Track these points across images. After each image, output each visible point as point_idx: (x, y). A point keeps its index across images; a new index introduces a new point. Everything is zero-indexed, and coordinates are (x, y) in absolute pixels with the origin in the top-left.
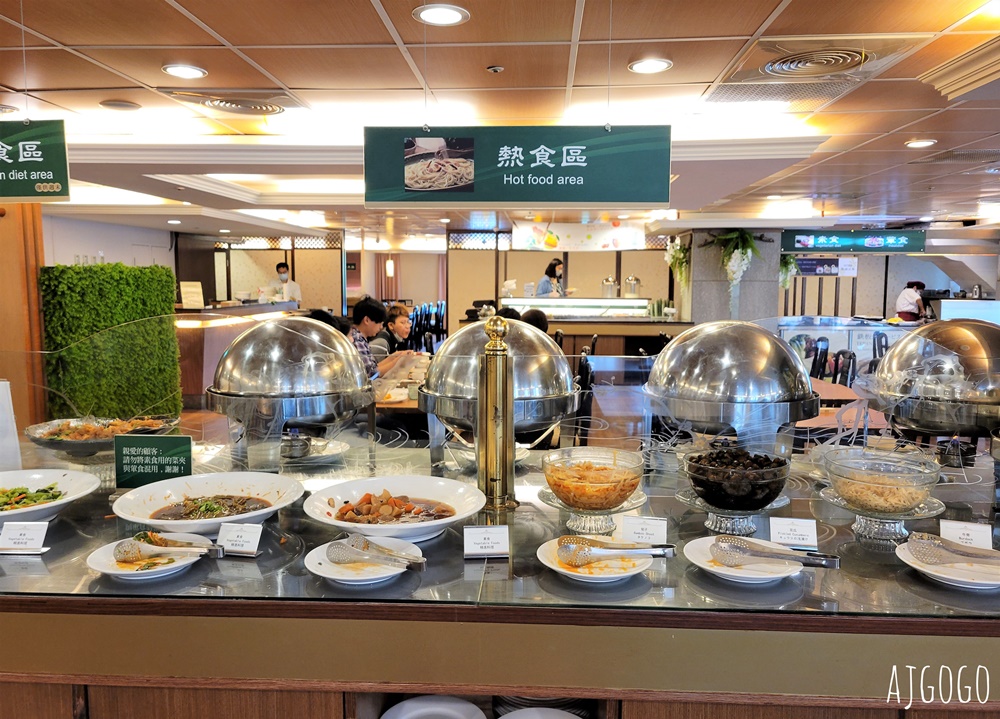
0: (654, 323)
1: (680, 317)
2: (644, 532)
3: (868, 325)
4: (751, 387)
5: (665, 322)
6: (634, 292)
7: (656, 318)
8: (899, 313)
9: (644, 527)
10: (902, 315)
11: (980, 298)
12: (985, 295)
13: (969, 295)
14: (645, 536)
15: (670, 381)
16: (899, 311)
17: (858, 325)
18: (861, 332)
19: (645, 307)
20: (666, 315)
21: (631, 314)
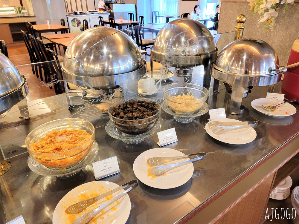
0: (18, 17)
1: (29, 14)
2: (107, 168)
3: (94, 14)
4: (120, 62)
5: (24, 17)
6: (7, 4)
7: (19, 15)
8: (99, 9)
9: (106, 165)
10: (101, 9)
11: (121, 3)
12: (122, 2)
13: (118, 2)
14: (107, 170)
15: (79, 64)
16: (99, 8)
17: (91, 14)
18: (92, 16)
19: (13, 10)
20: (23, 13)
21: (8, 14)
